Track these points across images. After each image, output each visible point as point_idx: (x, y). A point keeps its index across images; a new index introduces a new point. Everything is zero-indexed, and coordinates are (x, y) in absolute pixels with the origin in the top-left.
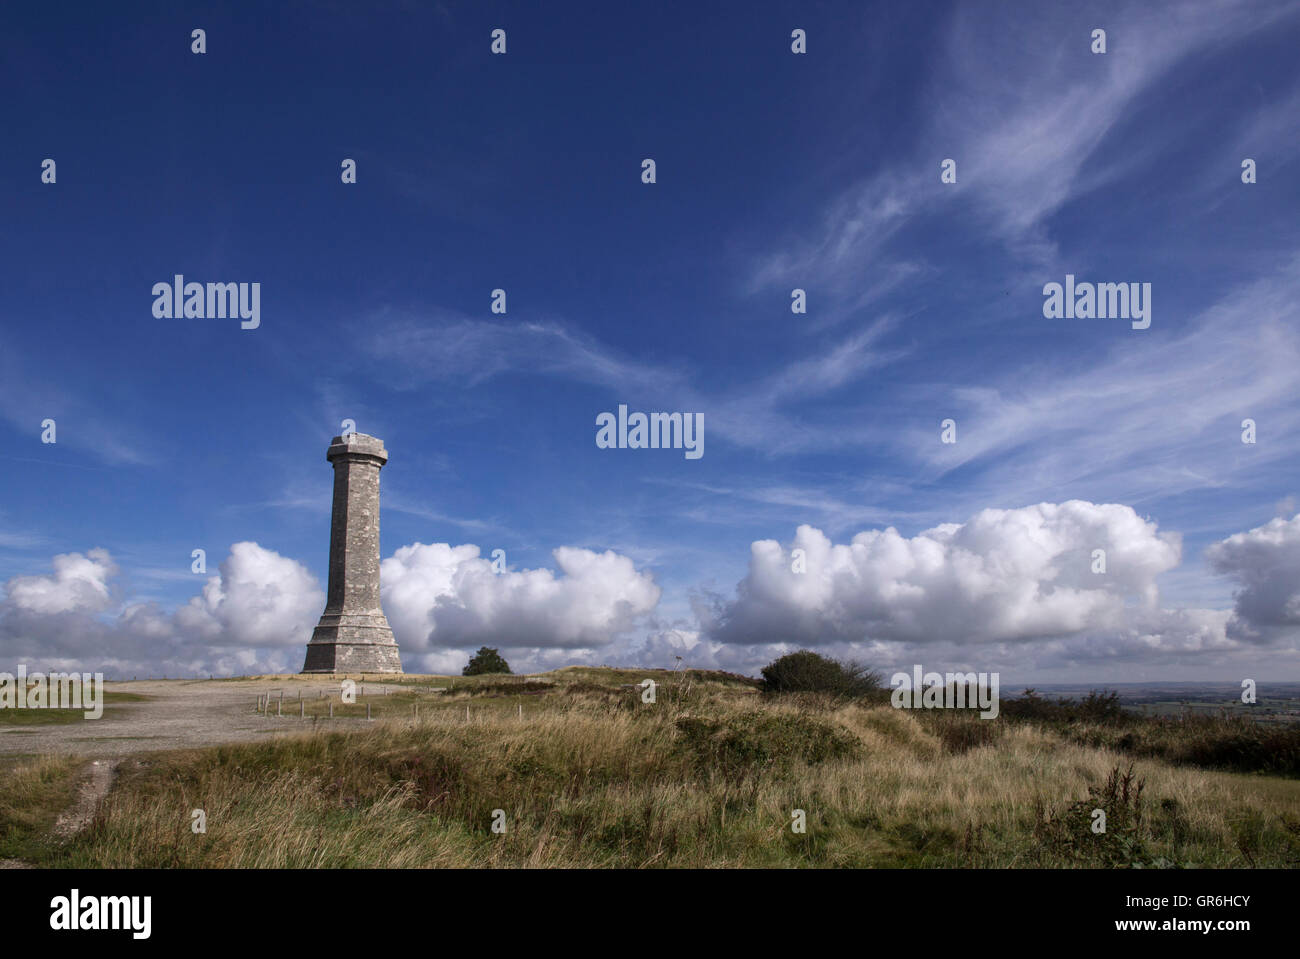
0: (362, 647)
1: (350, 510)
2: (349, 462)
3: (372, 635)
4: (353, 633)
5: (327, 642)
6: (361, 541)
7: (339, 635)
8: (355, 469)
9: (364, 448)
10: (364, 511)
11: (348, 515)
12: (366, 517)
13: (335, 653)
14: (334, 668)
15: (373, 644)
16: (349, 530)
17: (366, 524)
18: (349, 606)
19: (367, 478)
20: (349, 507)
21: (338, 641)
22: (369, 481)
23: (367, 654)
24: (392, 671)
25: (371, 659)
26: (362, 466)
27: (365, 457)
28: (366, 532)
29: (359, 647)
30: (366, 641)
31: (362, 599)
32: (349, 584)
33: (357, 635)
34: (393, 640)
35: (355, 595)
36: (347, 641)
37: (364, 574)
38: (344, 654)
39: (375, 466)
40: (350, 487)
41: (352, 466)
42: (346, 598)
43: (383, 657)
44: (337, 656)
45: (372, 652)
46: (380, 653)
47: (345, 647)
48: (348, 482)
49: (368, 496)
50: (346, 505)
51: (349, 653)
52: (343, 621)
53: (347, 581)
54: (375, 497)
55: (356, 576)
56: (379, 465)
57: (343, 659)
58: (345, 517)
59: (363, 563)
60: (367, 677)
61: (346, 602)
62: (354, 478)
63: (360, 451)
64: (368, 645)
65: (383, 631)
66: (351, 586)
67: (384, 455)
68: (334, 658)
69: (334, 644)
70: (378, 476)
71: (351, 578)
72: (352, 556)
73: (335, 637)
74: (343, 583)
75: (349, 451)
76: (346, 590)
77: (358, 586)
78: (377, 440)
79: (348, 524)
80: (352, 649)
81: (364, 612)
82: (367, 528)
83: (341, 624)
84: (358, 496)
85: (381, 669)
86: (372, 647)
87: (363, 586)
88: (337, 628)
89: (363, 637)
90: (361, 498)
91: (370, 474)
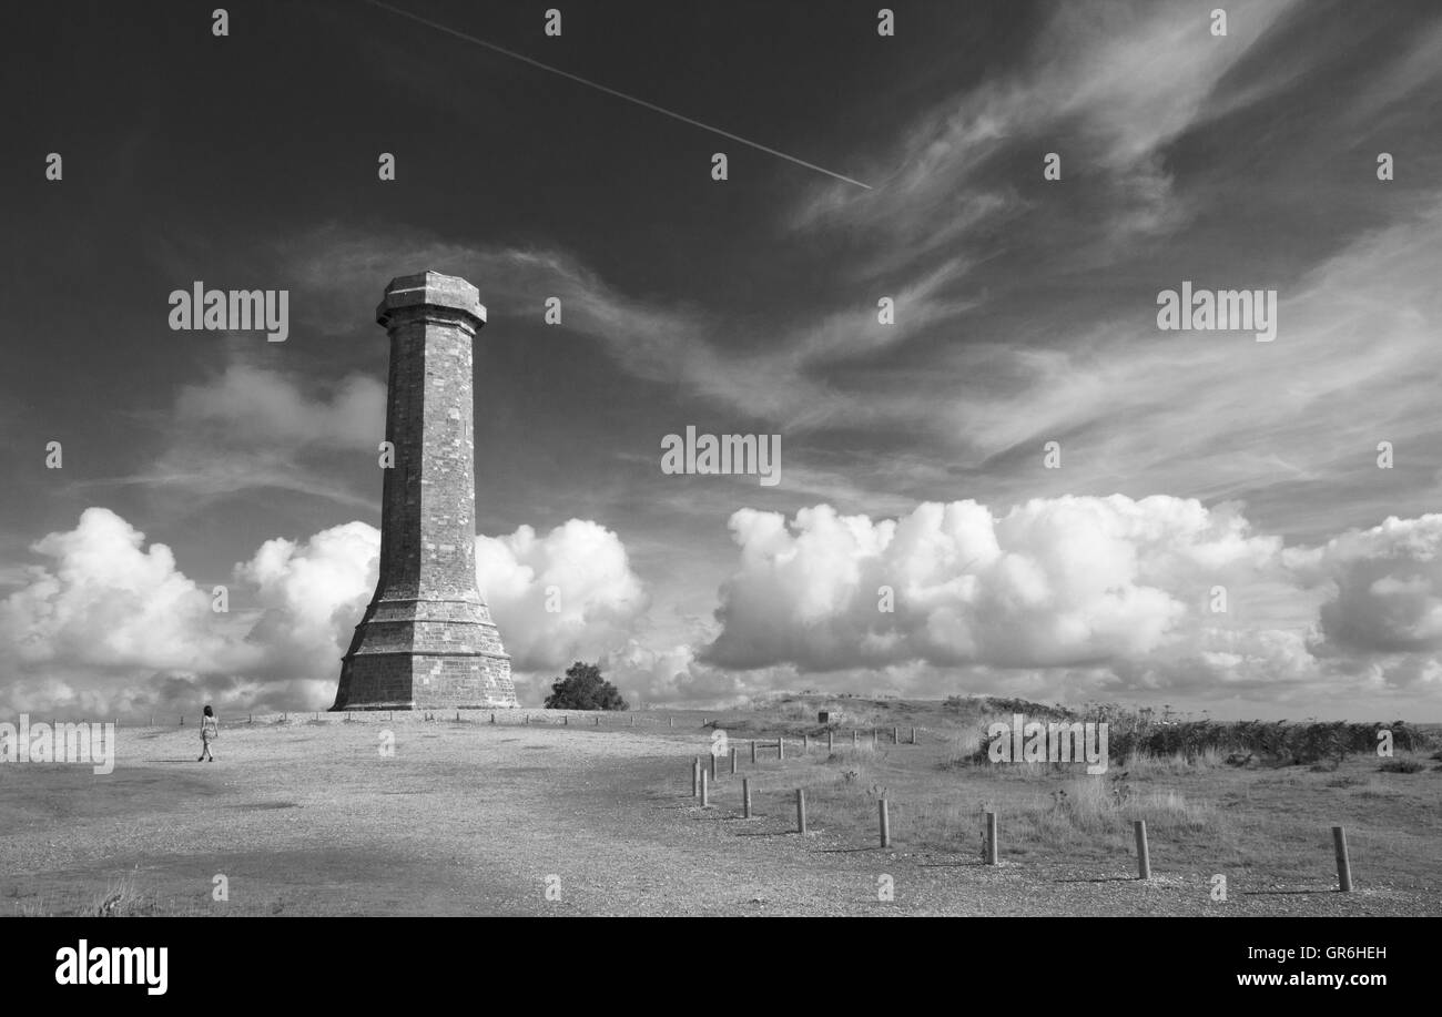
0: (458, 660)
1: (428, 409)
2: (428, 322)
3: (472, 637)
4: (440, 633)
5: (393, 649)
6: (446, 464)
7: (417, 637)
8: (436, 334)
9: (452, 297)
10: (451, 411)
11: (426, 418)
12: (454, 422)
13: (411, 672)
14: (411, 699)
15: (477, 655)
16: (426, 444)
17: (454, 434)
18: (428, 583)
19: (455, 352)
20: (426, 403)
21: (416, 648)
22: (458, 360)
23: (466, 673)
24: (504, 703)
25: (474, 682)
26: (447, 331)
27: (452, 314)
28: (455, 449)
29: (452, 659)
30: (464, 649)
31: (450, 572)
32: (427, 544)
33: (447, 637)
34: (501, 646)
35: (438, 563)
36: (431, 649)
37: (453, 525)
38: (426, 672)
39: (467, 332)
40: (428, 368)
41: (430, 330)
42: (423, 569)
43: (492, 679)
44: (416, 677)
45: (475, 668)
46: (488, 669)
47: (428, 659)
48: (423, 358)
49: (458, 384)
50: (421, 399)
51: (436, 671)
52: (421, 612)
53: (424, 538)
54: (468, 387)
55: (440, 529)
56: (472, 331)
57: (426, 681)
58: (420, 420)
59: (450, 506)
60: (466, 715)
61: (422, 576)
62: (435, 351)
63: (445, 302)
64: (468, 655)
65: (485, 630)
66: (431, 547)
67: (481, 313)
68: (411, 681)
69: (408, 656)
70: (470, 352)
71: (431, 532)
72: (432, 491)
73: (410, 639)
74: (418, 541)
75: (427, 301)
76: (422, 553)
77: (443, 547)
78: (470, 287)
79: (425, 434)
80: (440, 662)
81: (456, 596)
82: (457, 442)
83: (417, 618)
84: (441, 383)
85: (491, 701)
86: (473, 659)
87: (451, 548)
88: (411, 624)
89: (457, 641)
90: (446, 388)
91: (460, 345)
